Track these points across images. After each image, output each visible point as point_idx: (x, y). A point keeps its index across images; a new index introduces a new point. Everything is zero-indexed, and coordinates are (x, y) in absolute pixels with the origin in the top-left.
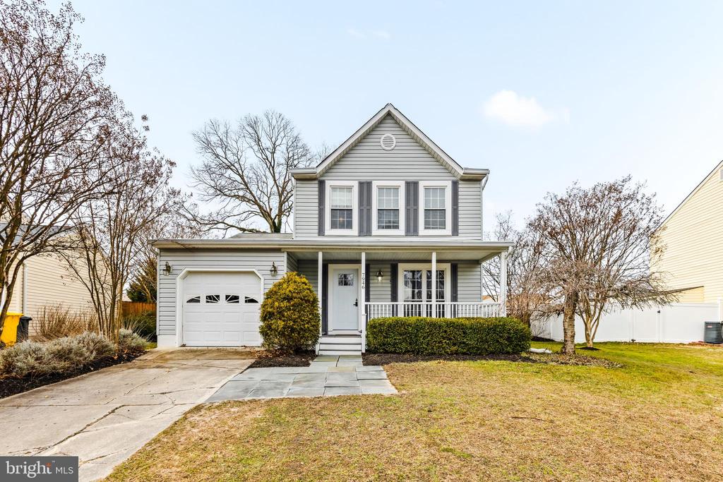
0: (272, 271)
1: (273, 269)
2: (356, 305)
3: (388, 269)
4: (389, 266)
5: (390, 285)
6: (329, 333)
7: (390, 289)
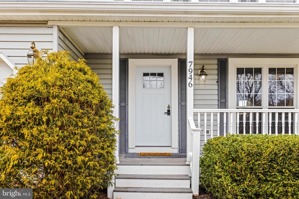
0: (29, 56)
1: (31, 52)
2: (169, 113)
3: (213, 66)
4: (216, 62)
5: (216, 87)
6: (130, 151)
7: (216, 92)
